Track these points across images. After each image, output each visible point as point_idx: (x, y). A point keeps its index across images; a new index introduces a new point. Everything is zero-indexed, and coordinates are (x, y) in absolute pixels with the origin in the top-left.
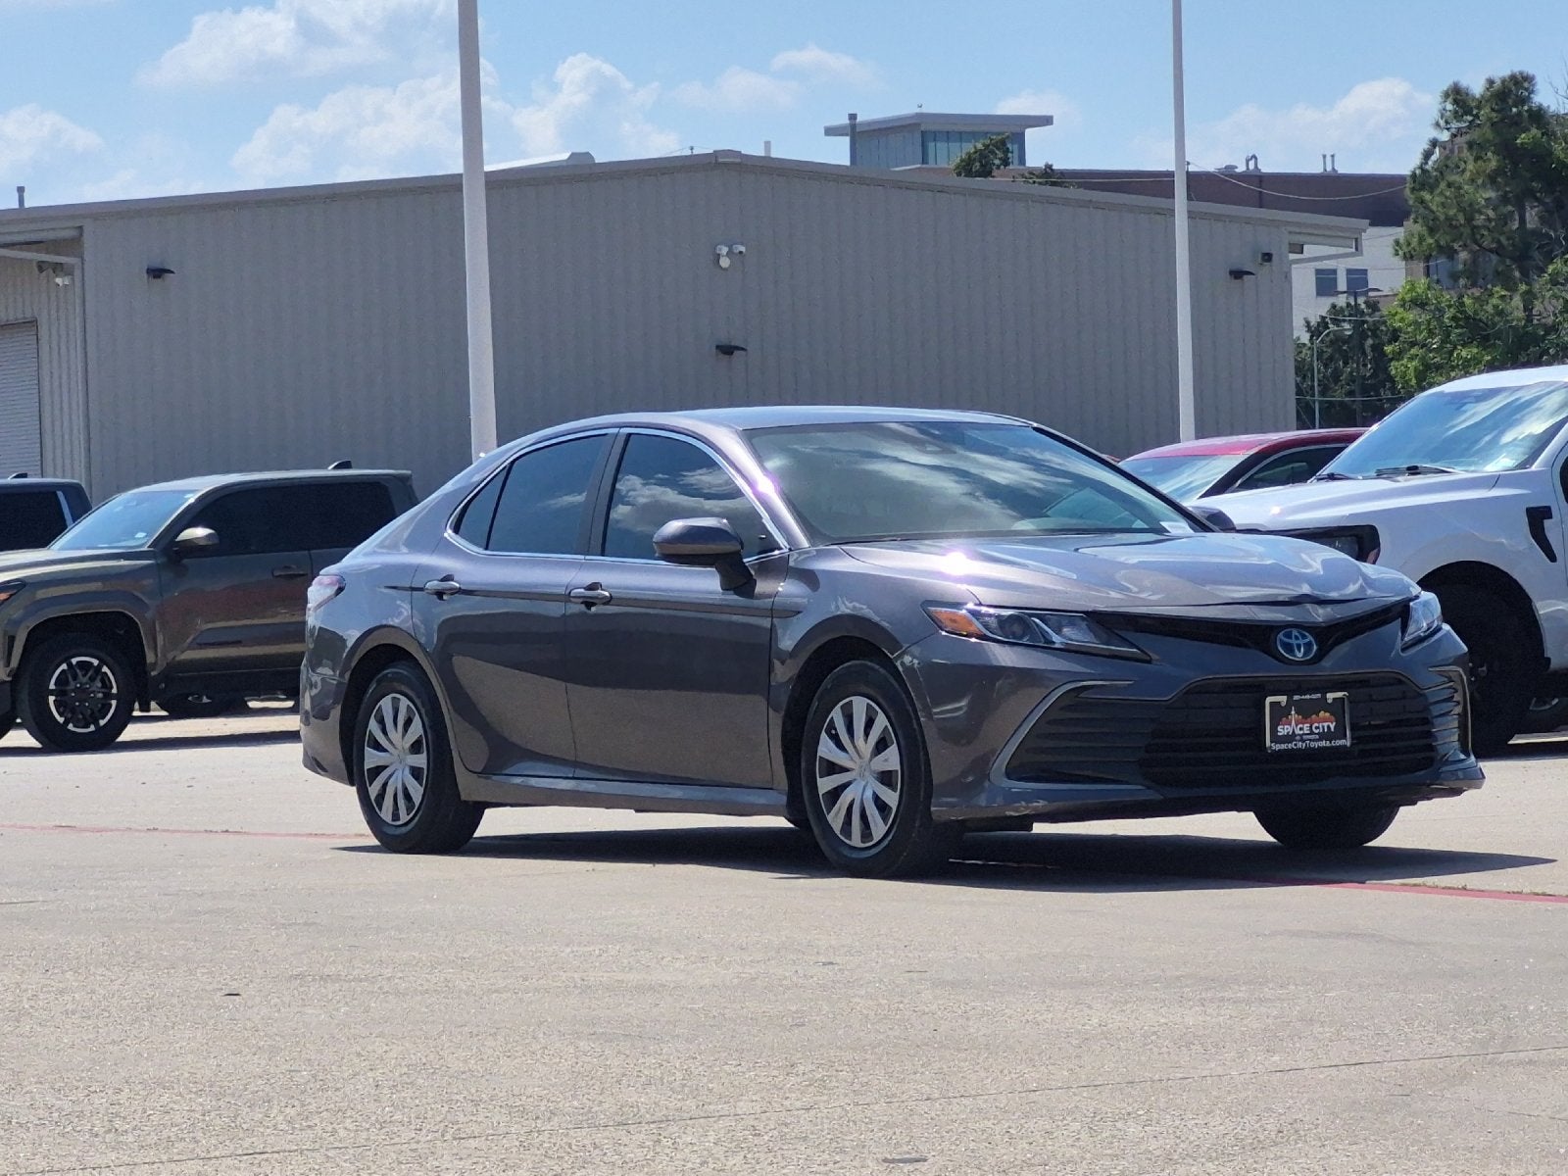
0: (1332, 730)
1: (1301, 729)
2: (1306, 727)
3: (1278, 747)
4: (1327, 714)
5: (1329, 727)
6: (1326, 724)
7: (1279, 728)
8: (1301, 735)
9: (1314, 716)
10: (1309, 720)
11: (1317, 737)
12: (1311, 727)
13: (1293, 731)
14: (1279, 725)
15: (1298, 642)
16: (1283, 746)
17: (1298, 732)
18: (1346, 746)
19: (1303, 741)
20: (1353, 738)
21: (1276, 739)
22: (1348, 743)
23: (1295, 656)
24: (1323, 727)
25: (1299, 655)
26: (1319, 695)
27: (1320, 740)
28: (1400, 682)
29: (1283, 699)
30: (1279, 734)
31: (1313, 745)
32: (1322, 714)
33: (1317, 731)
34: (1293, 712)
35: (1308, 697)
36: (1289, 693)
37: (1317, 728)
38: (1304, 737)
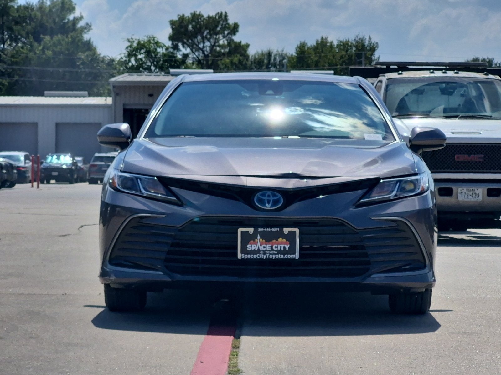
0: (287, 249)
1: (264, 247)
2: (268, 247)
3: (246, 257)
4: (284, 240)
5: (284, 247)
6: (282, 246)
7: (249, 246)
8: (264, 251)
9: (275, 240)
10: (270, 242)
11: (276, 252)
12: (272, 247)
13: (259, 248)
14: (248, 244)
15: (269, 199)
16: (249, 256)
17: (262, 248)
18: (294, 259)
19: (264, 254)
20: (300, 254)
21: (244, 251)
22: (297, 256)
23: (266, 207)
24: (281, 247)
25: (268, 207)
26: (278, 229)
27: (278, 254)
28: (342, 225)
29: (251, 230)
30: (248, 249)
31: (271, 257)
32: (280, 240)
33: (276, 249)
34: (259, 238)
35: (269, 230)
36: (255, 227)
37: (276, 247)
38: (266, 252)
